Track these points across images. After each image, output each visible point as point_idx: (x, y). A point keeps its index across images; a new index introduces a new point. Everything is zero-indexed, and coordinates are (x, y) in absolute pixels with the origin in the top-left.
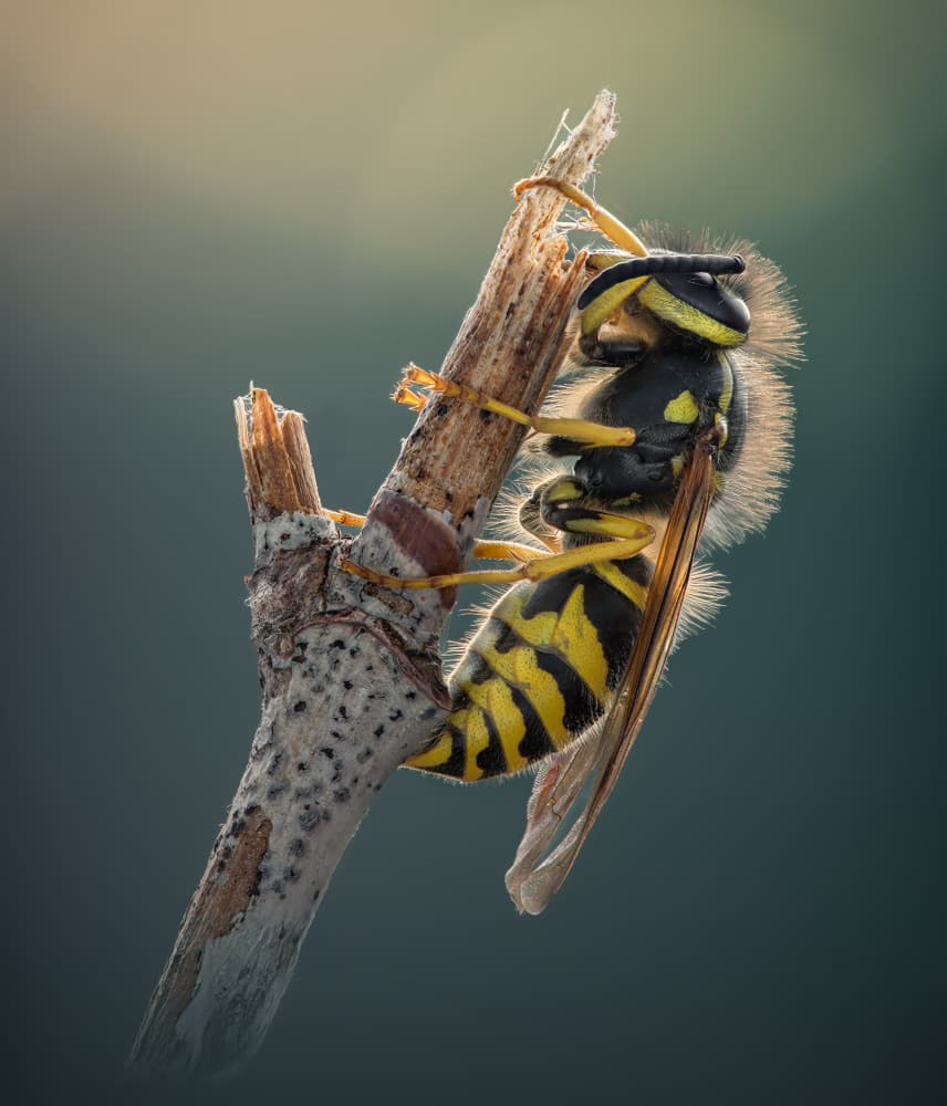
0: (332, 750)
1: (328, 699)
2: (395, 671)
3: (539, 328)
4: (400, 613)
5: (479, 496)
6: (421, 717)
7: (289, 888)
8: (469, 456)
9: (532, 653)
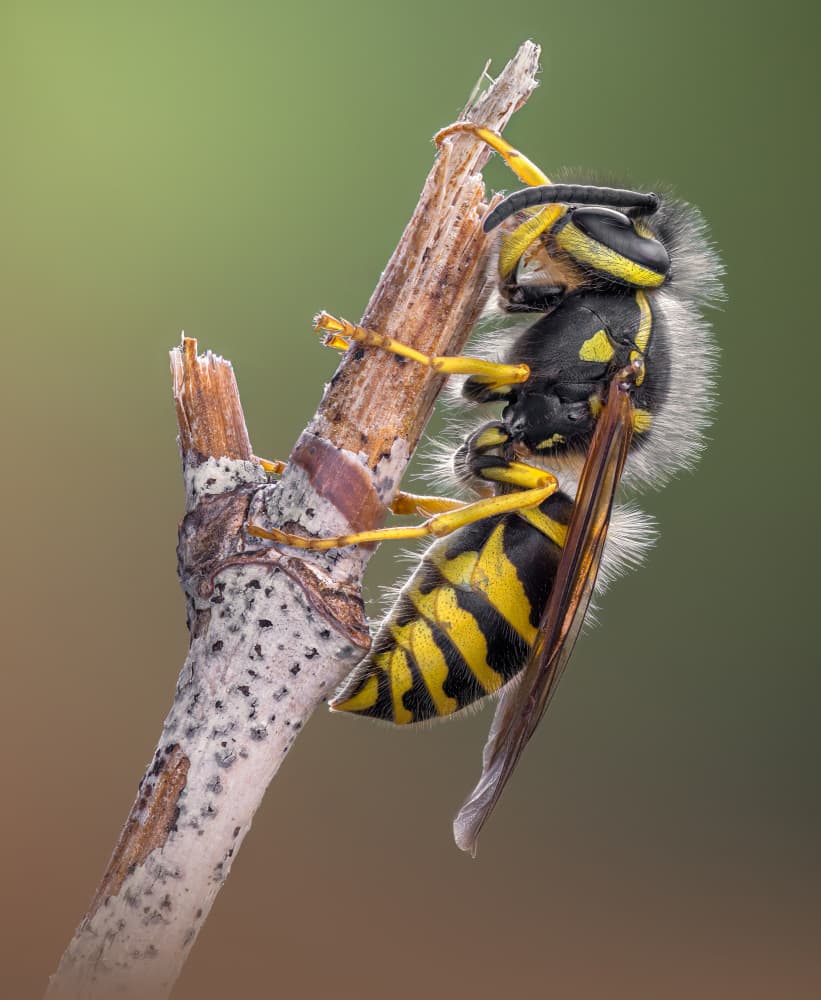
0: (248, 688)
1: (243, 639)
2: (309, 610)
3: (455, 272)
4: (317, 553)
5: (395, 438)
6: (337, 654)
7: (206, 824)
8: (384, 398)
9: (452, 592)
